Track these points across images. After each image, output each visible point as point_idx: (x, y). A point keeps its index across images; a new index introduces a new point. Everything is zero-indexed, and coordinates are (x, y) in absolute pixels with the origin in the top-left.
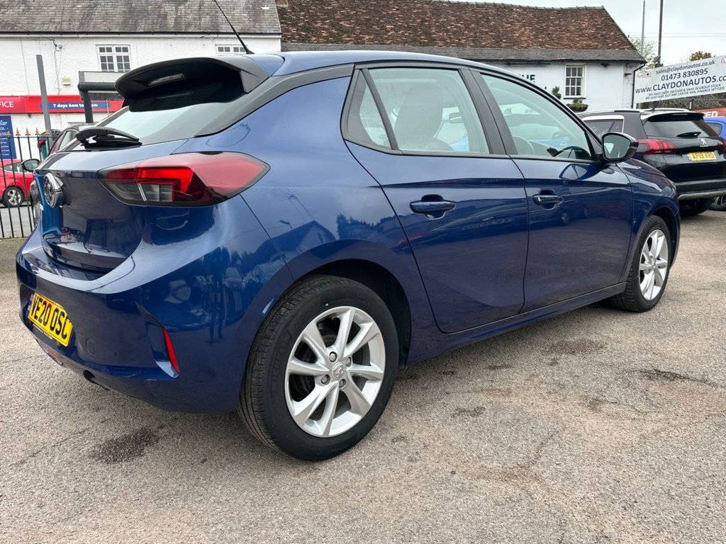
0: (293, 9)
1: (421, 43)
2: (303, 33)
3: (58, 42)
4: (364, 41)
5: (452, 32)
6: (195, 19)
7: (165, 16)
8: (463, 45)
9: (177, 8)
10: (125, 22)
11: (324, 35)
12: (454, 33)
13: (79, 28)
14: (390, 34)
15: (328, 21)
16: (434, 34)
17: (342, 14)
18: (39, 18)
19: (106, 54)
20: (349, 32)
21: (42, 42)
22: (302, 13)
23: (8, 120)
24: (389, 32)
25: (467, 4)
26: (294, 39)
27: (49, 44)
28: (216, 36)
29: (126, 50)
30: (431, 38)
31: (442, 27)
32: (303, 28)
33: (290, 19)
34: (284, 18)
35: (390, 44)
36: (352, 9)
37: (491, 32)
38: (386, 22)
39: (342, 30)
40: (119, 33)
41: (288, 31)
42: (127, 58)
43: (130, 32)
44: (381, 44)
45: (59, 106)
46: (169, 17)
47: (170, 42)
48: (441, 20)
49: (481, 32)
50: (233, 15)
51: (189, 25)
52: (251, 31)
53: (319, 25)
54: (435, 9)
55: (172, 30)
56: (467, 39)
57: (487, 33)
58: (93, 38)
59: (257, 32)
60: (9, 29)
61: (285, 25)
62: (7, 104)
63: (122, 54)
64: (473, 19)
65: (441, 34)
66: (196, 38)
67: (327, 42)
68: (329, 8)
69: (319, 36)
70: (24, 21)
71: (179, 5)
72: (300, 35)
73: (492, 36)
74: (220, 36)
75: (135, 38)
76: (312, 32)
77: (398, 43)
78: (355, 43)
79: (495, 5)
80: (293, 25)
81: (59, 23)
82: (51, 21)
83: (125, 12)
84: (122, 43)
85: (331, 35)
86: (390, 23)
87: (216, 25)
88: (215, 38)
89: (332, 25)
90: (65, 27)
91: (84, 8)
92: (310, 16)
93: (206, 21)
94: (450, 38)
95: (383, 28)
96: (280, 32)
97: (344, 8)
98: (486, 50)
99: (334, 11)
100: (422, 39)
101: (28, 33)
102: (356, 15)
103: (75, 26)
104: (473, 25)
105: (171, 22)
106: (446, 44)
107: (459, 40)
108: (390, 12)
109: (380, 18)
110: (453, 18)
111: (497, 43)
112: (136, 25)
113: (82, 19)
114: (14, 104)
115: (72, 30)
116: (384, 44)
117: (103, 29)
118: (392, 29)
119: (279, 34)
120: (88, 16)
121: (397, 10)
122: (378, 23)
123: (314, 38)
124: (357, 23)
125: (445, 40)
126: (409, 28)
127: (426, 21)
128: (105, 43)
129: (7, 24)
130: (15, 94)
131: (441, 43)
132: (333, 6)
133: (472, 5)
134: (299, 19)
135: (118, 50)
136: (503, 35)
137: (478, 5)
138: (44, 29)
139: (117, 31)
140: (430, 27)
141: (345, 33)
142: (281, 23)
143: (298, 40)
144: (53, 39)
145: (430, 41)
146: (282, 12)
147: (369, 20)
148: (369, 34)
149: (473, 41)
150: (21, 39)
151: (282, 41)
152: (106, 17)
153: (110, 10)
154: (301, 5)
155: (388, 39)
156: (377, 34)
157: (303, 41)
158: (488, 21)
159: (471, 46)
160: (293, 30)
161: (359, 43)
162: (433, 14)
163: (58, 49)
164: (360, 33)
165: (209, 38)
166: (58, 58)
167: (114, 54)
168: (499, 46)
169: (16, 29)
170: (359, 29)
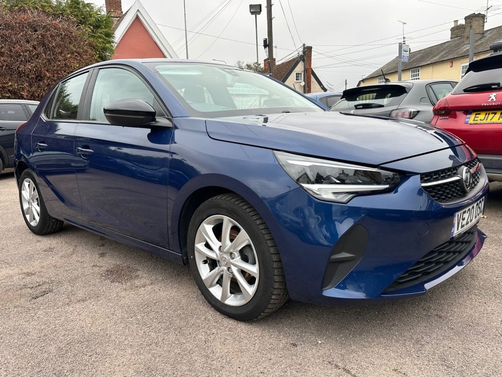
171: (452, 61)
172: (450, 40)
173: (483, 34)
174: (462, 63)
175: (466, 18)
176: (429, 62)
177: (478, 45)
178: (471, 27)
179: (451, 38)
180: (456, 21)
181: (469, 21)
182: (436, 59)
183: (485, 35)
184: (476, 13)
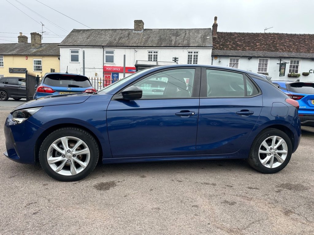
0: (219, 38)
1: (271, 50)
2: (221, 46)
3: (136, 50)
4: (246, 50)
5: (287, 46)
6: (182, 42)
7: (171, 41)
8: (291, 52)
9: (176, 38)
10: (158, 43)
11: (230, 47)
12: (287, 47)
13: (143, 45)
14: (258, 47)
15: (232, 42)
16: (278, 47)
17: (238, 39)
18: (132, 42)
19: (150, 54)
20: (240, 46)
21: (131, 50)
22: (222, 39)
23: (118, 74)
24: (257, 46)
25: (295, 35)
26: (217, 49)
27: (133, 50)
28: (188, 48)
29: (157, 52)
30: (276, 48)
31: (282, 44)
32: (222, 45)
33: (217, 41)
34: (215, 41)
35: (257, 51)
36: (243, 37)
37: (306, 46)
38: (257, 42)
39: (237, 45)
40: (155, 47)
41: (215, 46)
42: (157, 55)
43: (159, 46)
44: (253, 51)
45: (133, 71)
46: (173, 41)
47: (172, 50)
48: (282, 41)
49: (301, 46)
50: (196, 40)
51: (179, 44)
52: (201, 46)
53: (228, 43)
54: (280, 37)
55: (173, 46)
56: (293, 49)
57: (303, 46)
58: (147, 48)
59: (204, 46)
60: (122, 45)
61: (215, 44)
62: (118, 69)
63: (155, 54)
64: (298, 41)
65: (281, 47)
66: (181, 48)
67: (231, 50)
68: (233, 37)
69: (228, 47)
70: (127, 42)
71: (177, 37)
72: (220, 47)
73: (306, 48)
74: (189, 48)
75: (160, 48)
76: (225, 46)
77: (261, 50)
78: (242, 50)
79: (309, 35)
80: (218, 44)
81: (137, 43)
82: (135, 43)
83: (158, 39)
84: (156, 50)
85: (233, 47)
86: (258, 43)
87: (189, 44)
88: (187, 48)
89: (234, 43)
90: (139, 45)
91: (146, 38)
92: (225, 40)
93: (185, 42)
94: (285, 49)
95: (255, 44)
96: (212, 46)
97: (239, 37)
98: (302, 54)
99: (235, 38)
100: (272, 49)
101: (128, 46)
102: (244, 39)
103: (142, 44)
104: (297, 43)
105: (173, 43)
106: (283, 51)
107: (290, 49)
108: (259, 38)
109: (254, 40)
110: (288, 40)
111: (308, 51)
112: (161, 44)
113: (145, 42)
114: (120, 69)
115: (141, 46)
116: (255, 51)
117: (151, 45)
118: (259, 45)
119: (212, 47)
120: (146, 41)
121: (262, 37)
122: (253, 43)
123: (225, 48)
124: (244, 43)
125: (283, 49)
126: (267, 44)
127: (275, 42)
128: (150, 50)
129: (122, 43)
130: (121, 66)
131: (281, 51)
132: (235, 36)
133: (298, 35)
134: (221, 41)
135: (154, 52)
136: (311, 47)
137: (300, 35)
138: (133, 45)
139: (155, 46)
140: (276, 44)
141: (238, 46)
142: (213, 43)
143: (219, 49)
144: (135, 49)
145: (275, 50)
146: (214, 39)
147: (250, 41)
148: (248, 47)
149: (296, 50)
150: (125, 48)
151: (212, 50)
152: (152, 41)
153: (154, 39)
154: (222, 36)
155: (257, 49)
156: (252, 47)
157: (221, 49)
158: (305, 41)
159: (295, 52)
160: (218, 45)
161: (244, 50)
162: (278, 39)
163: (136, 52)
164: (245, 46)
165: (185, 48)
166: (135, 55)
167: (153, 54)
168: (309, 52)
169: (124, 45)
170: (245, 45)
171: (27, 56)
172: (18, 43)
173: (41, 45)
174: (34, 59)
175: (32, 34)
176: (10, 53)
177: (41, 51)
178: (35, 39)
179: (19, 42)
180: (21, 33)
181: (33, 35)
182: (14, 52)
183: (42, 46)
184: (37, 33)
